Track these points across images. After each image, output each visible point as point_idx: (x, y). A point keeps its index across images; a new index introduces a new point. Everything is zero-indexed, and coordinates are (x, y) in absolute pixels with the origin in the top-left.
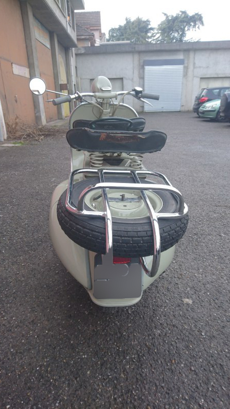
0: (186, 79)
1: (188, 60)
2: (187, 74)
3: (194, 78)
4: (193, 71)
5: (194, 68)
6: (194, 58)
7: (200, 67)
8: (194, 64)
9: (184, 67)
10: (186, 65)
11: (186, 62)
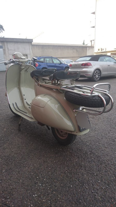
0: (5, 55)
1: (4, 46)
2: (5, 53)
3: (10, 55)
4: (8, 52)
5: (8, 50)
6: (7, 46)
7: (11, 50)
8: (8, 48)
9: (3, 50)
10: (4, 49)
11: (3, 47)
